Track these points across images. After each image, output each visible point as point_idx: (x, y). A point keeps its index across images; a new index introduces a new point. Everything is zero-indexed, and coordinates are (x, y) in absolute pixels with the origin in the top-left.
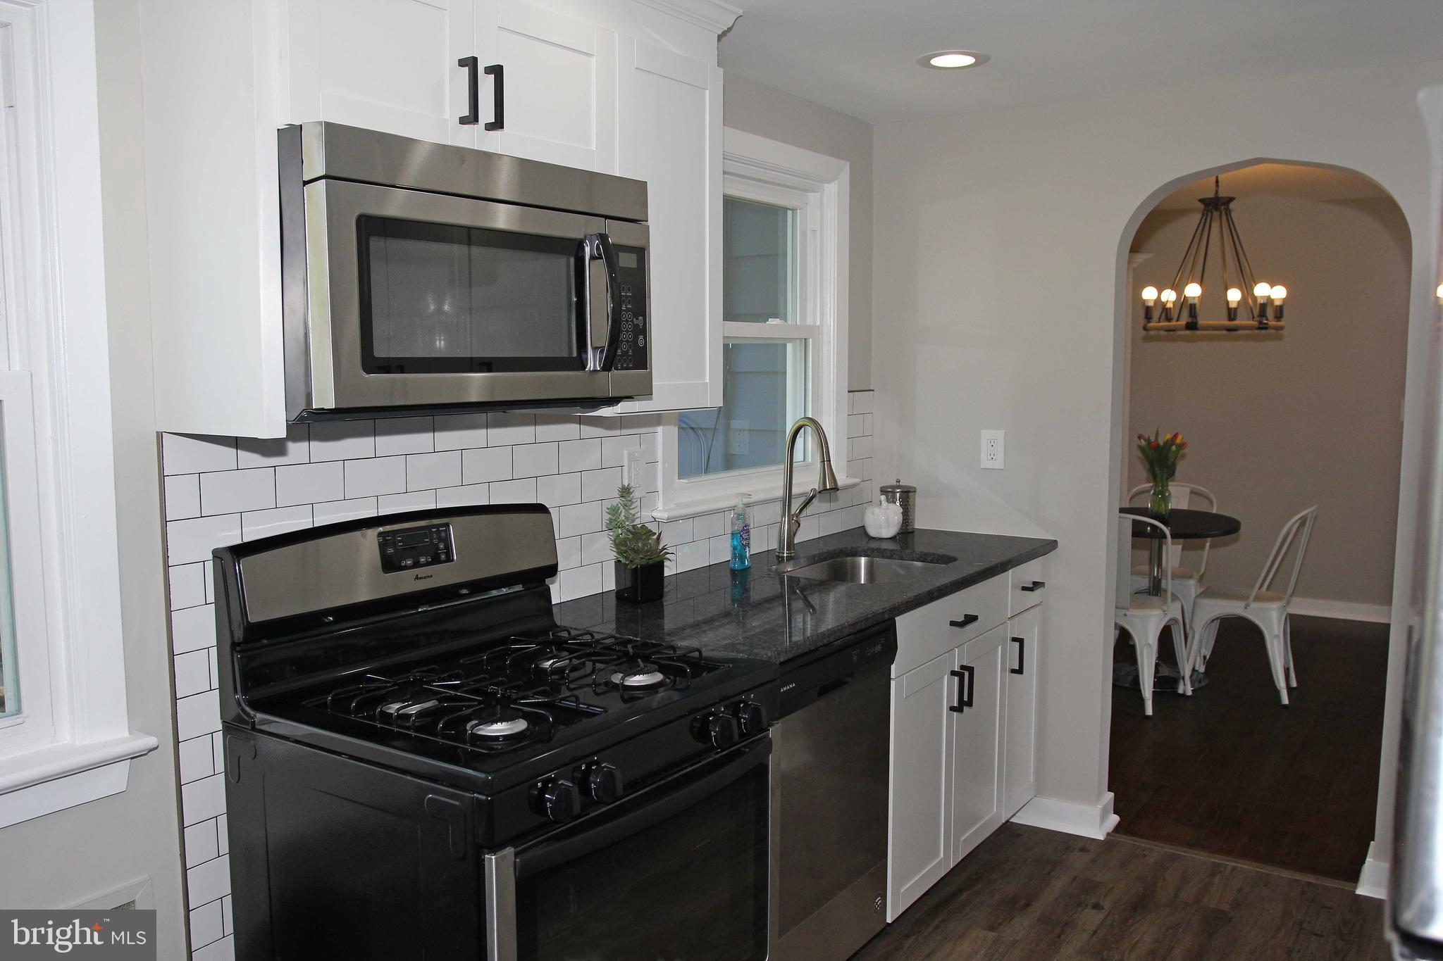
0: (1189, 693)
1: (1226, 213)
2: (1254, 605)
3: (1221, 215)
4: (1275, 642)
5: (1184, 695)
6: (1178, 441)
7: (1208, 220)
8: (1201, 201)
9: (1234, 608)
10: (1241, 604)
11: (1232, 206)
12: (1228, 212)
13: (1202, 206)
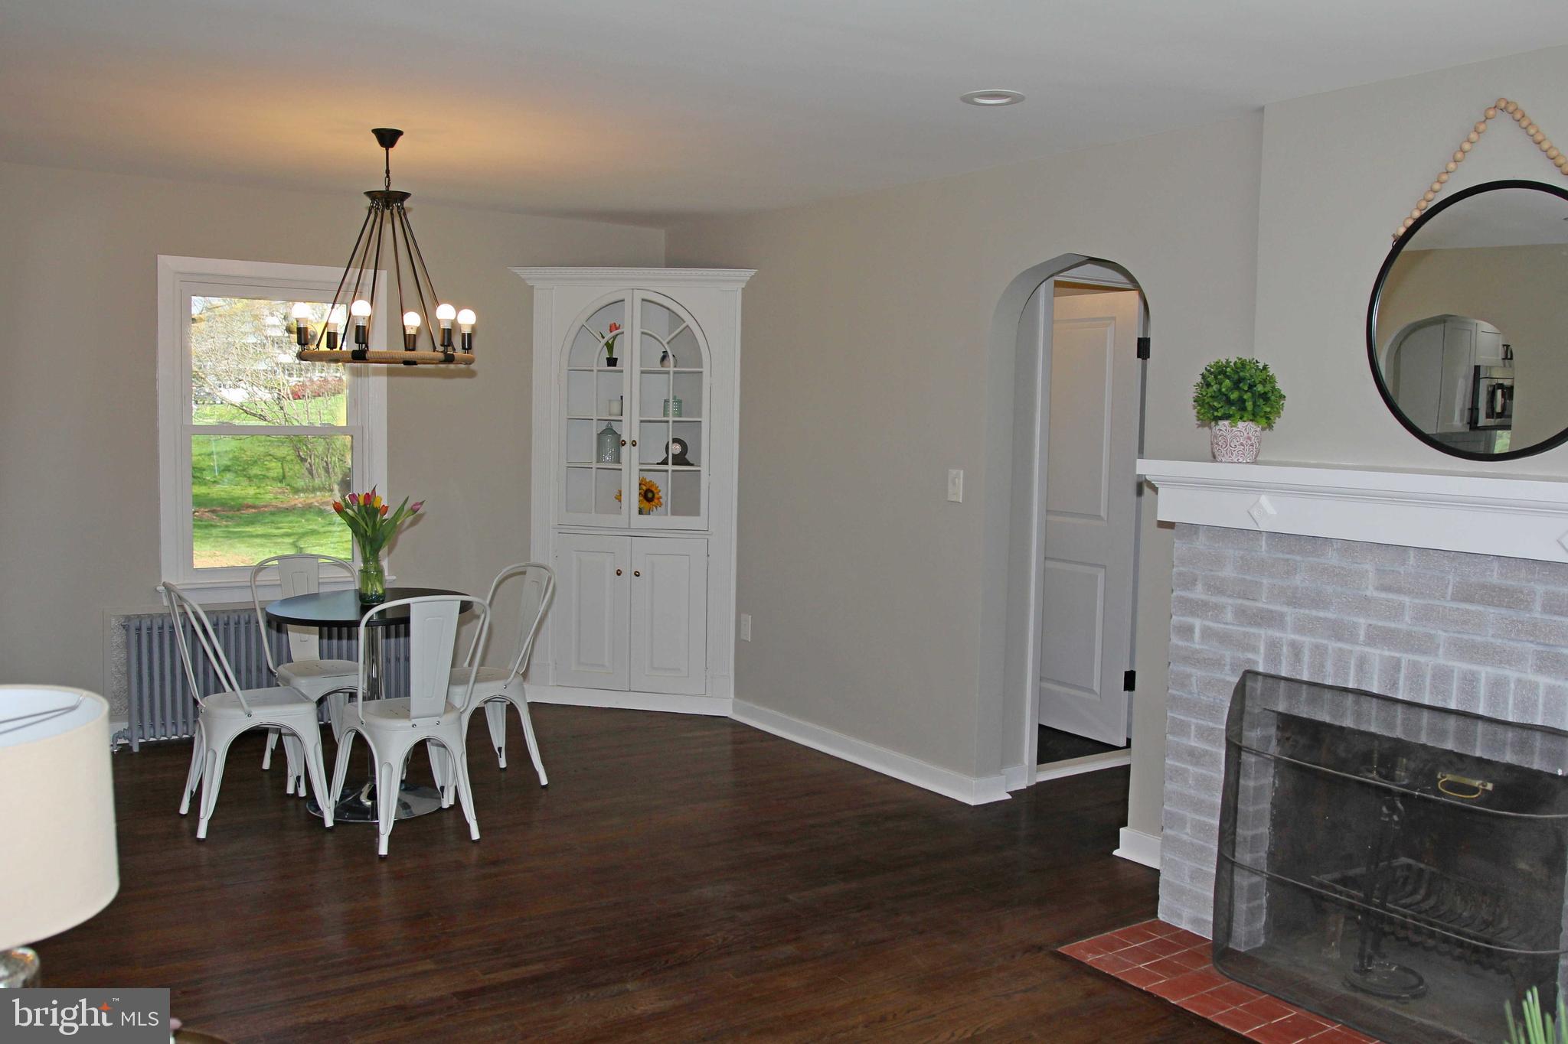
1: (399, 213)
3: (392, 214)
7: (378, 220)
8: (369, 194)
11: (406, 204)
12: (403, 213)
13: (368, 201)
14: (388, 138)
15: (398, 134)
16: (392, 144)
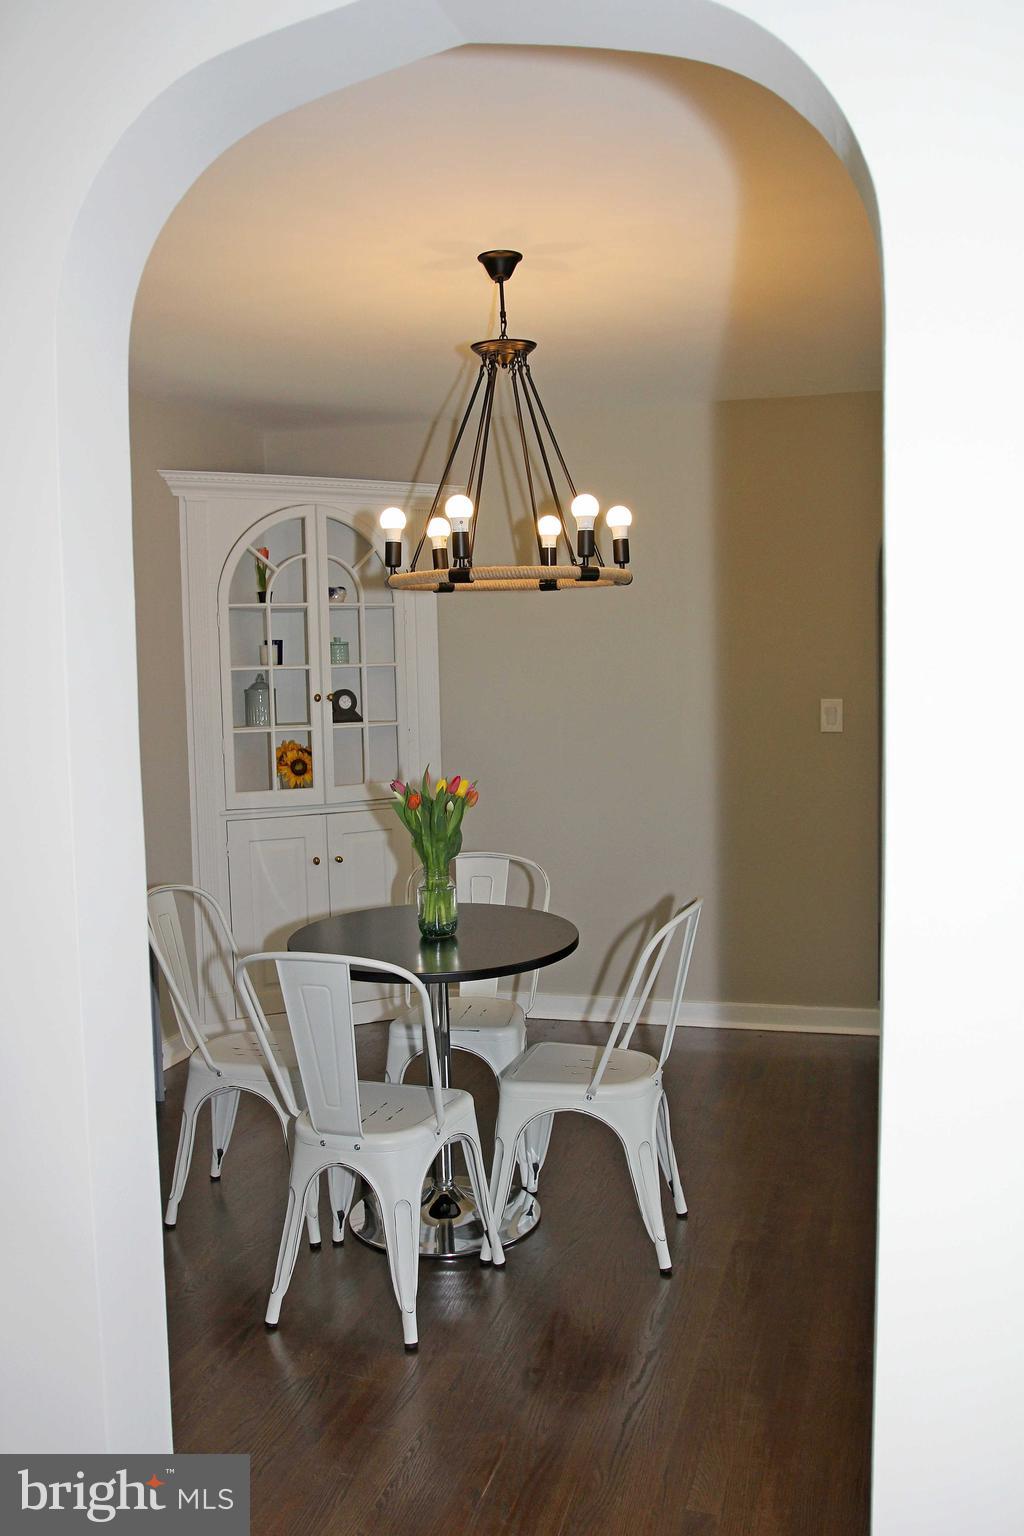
0: (500, 1259)
1: (522, 373)
2: (603, 1092)
4: (645, 1152)
5: (490, 1264)
6: (462, 791)
8: (478, 346)
9: (571, 1098)
10: (580, 1090)
11: (531, 357)
12: (526, 371)
14: (500, 265)
15: (513, 259)
16: (508, 274)
